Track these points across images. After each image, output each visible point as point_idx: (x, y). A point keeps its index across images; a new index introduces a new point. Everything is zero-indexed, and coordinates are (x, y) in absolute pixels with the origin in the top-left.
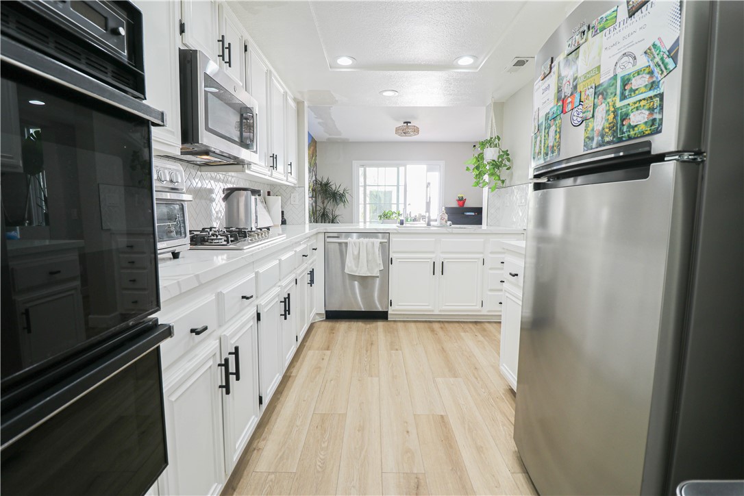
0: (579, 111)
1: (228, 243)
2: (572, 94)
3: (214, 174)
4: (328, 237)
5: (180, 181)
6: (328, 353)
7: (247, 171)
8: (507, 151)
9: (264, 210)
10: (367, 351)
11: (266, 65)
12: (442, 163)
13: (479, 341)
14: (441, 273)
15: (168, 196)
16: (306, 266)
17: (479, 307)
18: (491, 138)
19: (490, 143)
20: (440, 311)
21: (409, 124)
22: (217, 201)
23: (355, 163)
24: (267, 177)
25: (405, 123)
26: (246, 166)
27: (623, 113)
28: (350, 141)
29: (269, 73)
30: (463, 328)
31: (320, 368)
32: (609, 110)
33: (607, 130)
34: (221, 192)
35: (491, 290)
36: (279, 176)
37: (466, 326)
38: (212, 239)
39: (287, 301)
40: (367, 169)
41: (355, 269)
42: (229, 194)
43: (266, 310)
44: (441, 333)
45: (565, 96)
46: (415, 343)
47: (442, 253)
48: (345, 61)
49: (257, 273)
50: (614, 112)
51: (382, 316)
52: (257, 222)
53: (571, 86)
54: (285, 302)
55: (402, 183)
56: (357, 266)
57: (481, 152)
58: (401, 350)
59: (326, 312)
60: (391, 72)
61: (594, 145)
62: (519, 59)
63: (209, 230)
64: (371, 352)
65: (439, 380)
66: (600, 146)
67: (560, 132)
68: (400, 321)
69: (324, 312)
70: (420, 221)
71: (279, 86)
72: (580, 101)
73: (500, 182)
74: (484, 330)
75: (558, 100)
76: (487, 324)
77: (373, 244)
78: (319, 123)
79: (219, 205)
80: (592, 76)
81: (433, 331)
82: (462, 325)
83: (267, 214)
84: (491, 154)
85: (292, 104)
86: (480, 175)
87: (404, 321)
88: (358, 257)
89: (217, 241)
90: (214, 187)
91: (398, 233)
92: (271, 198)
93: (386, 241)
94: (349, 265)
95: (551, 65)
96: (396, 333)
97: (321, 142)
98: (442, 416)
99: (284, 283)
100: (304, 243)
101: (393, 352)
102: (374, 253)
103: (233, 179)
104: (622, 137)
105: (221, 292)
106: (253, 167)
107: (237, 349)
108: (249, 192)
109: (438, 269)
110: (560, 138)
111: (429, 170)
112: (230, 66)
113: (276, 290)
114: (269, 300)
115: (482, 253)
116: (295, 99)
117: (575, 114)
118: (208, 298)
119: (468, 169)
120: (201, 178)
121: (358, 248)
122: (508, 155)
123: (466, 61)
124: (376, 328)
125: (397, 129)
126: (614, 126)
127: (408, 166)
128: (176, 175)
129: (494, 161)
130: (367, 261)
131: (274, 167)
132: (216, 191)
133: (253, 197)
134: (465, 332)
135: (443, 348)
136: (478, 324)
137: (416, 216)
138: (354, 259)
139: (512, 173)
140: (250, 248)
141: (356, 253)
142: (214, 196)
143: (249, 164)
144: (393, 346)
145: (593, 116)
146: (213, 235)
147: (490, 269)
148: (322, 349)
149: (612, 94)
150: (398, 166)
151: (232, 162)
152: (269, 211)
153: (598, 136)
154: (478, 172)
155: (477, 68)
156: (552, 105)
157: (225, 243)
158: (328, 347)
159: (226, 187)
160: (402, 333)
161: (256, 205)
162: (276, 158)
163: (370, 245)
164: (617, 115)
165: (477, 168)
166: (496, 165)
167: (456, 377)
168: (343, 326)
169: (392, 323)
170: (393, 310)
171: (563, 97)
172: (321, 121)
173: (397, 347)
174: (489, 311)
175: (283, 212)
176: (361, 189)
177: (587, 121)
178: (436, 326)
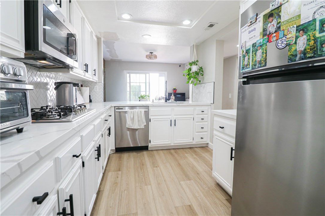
0: (283, 40)
1: (61, 117)
2: (276, 32)
3: (48, 74)
4: (117, 109)
5: (22, 74)
6: (120, 173)
7: (71, 72)
8: (202, 67)
9: (80, 95)
10: (141, 169)
11: (81, 14)
12: (166, 73)
13: (195, 158)
14: (174, 125)
15: (13, 86)
16: (107, 126)
17: (192, 141)
18: (195, 61)
19: (194, 63)
20: (174, 144)
21: (152, 54)
22: (50, 90)
23: (125, 72)
24: (82, 76)
25: (150, 53)
26: (70, 69)
27: (322, 40)
28: (122, 61)
29: (83, 19)
30: (185, 152)
31: (117, 183)
32: (310, 39)
33: (309, 50)
34: (53, 84)
35: (197, 132)
36: (89, 76)
37: (187, 150)
38: (49, 115)
39: (99, 149)
40: (131, 74)
41: (131, 125)
42: (59, 86)
43: (87, 159)
44: (176, 155)
45: (270, 33)
46: (165, 162)
47: (175, 115)
48: (126, 16)
49: (82, 136)
50: (314, 40)
51: (146, 148)
52: (76, 102)
53: (275, 27)
54: (98, 150)
55: (148, 81)
56: (133, 123)
57: (190, 67)
58: (159, 167)
59: (116, 148)
60: (150, 25)
61: (297, 58)
62: (211, 24)
63: (45, 108)
64: (143, 170)
65: (182, 183)
66: (303, 59)
67: (266, 53)
68: (155, 150)
69: (114, 149)
70: (162, 100)
71: (89, 28)
72: (284, 35)
73: (198, 81)
74: (195, 152)
75: (264, 35)
76: (196, 148)
77: (141, 112)
78: (107, 51)
79: (52, 92)
80: (293, 21)
81: (172, 154)
82: (185, 150)
83: (81, 97)
84: (194, 68)
85: (95, 39)
86: (190, 78)
87: (157, 150)
88: (133, 120)
89: (52, 116)
90: (49, 81)
91: (154, 106)
92: (83, 88)
93: (147, 110)
94: (129, 123)
95: (256, 18)
96: (154, 157)
97: (107, 61)
98: (189, 205)
99: (96, 139)
100: (105, 113)
101: (155, 168)
102: (141, 116)
103: (62, 77)
104: (322, 54)
105: (58, 157)
106: (74, 70)
107: (71, 196)
108: (72, 85)
109: (172, 123)
110: (266, 56)
111: (160, 76)
112: (60, 7)
113: (93, 143)
114: (88, 153)
115: (193, 115)
116: (96, 36)
117: (280, 42)
118: (49, 164)
119: (184, 75)
120: (40, 76)
121: (133, 115)
122: (202, 69)
123: (187, 22)
124: (143, 155)
125: (147, 56)
126: (314, 48)
127: (150, 74)
128: (19, 70)
129: (196, 71)
130: (138, 121)
131: (86, 71)
132: (50, 84)
133: (74, 88)
134: (187, 153)
135: (179, 164)
136: (192, 149)
137: (160, 97)
138: (131, 120)
139: (204, 78)
140: (76, 120)
141: (132, 117)
142: (49, 87)
143: (72, 68)
144: (155, 165)
145: (296, 43)
146: (49, 111)
147: (197, 122)
148: (116, 171)
149: (312, 29)
150: (146, 74)
151: (61, 66)
152: (82, 95)
153: (300, 53)
154: (189, 77)
155: (191, 27)
156: (258, 39)
157: (58, 117)
158: (120, 169)
159: (56, 82)
160: (157, 157)
161: (76, 92)
162: (87, 66)
163: (139, 112)
164: (317, 41)
165: (189, 75)
166: (197, 73)
167: (190, 180)
168: (125, 155)
169: (151, 151)
170: (151, 145)
171: (268, 33)
172: (108, 49)
173: (156, 165)
174: (196, 142)
175: (90, 96)
176: (128, 85)
177: (290, 46)
178: (173, 151)
